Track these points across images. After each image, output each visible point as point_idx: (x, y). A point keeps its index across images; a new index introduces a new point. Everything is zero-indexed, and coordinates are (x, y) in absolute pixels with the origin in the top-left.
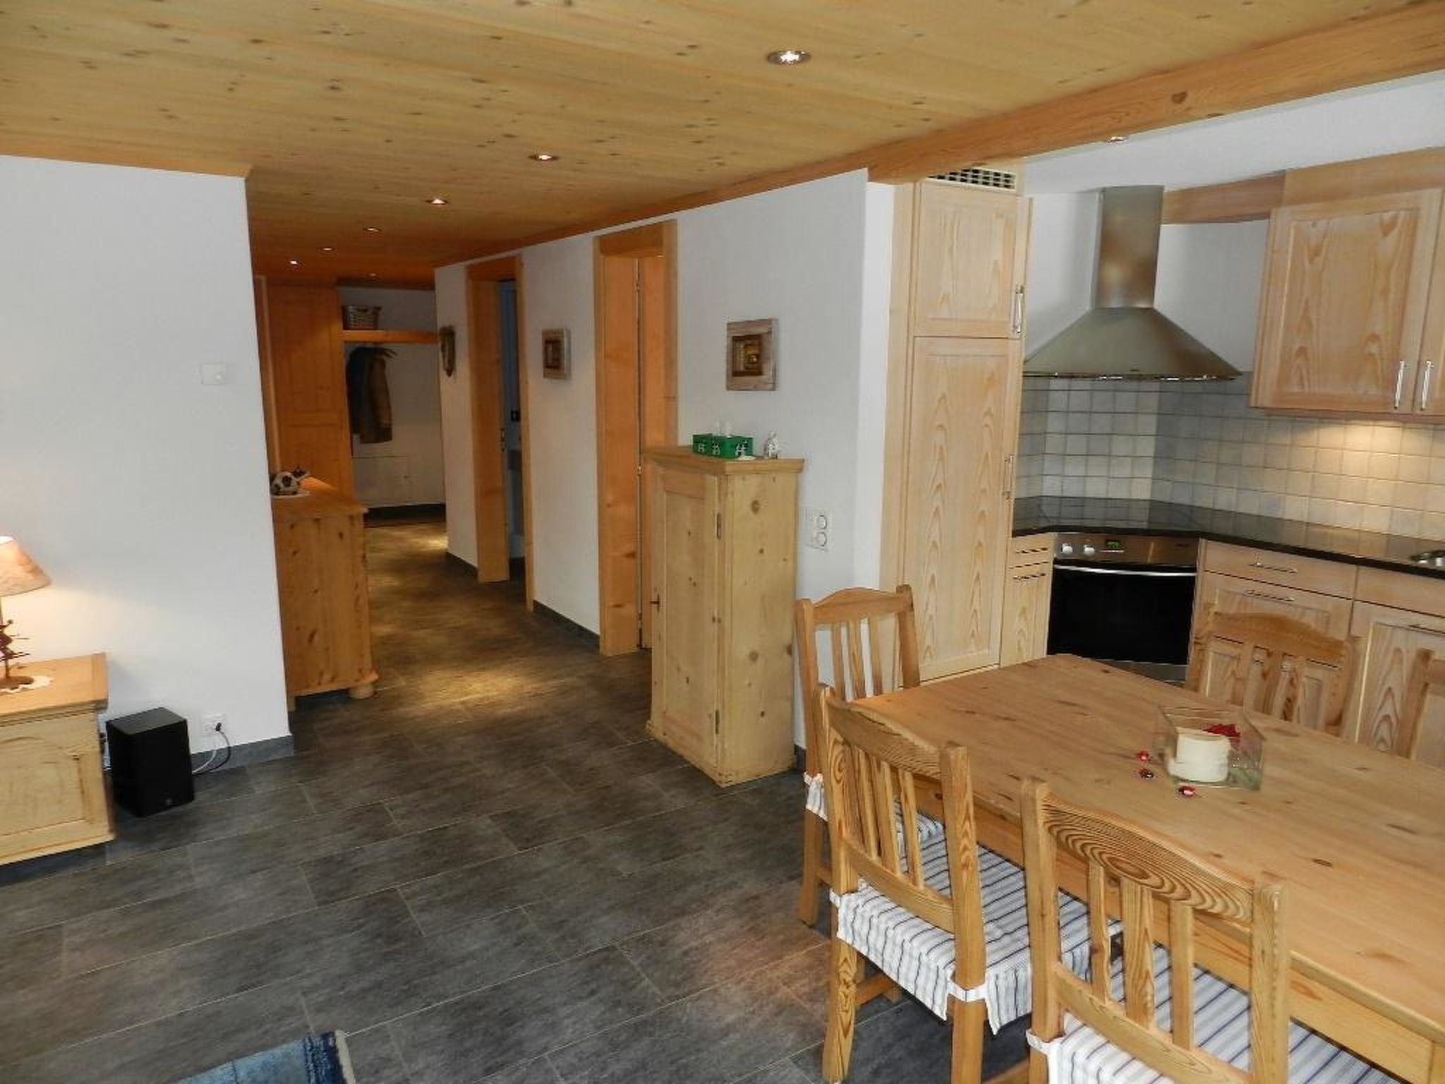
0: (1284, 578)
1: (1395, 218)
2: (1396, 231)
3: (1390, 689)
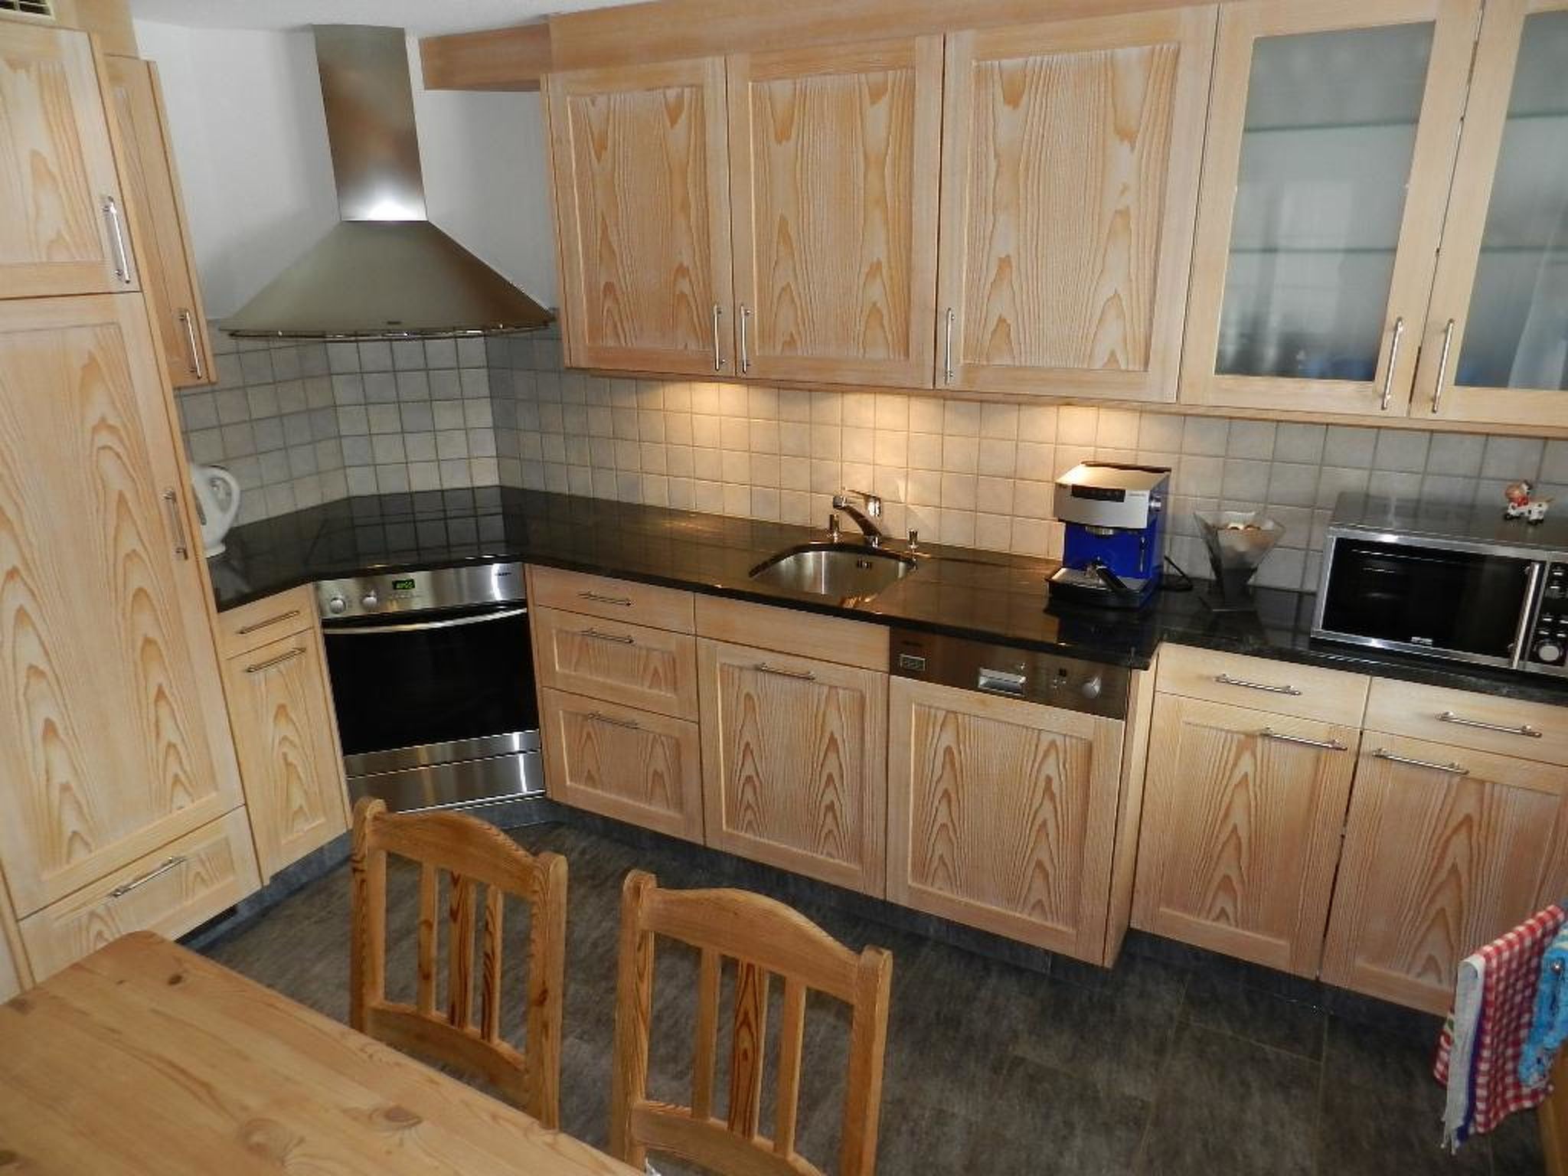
1: (680, 97)
2: (684, 116)
3: (748, 744)
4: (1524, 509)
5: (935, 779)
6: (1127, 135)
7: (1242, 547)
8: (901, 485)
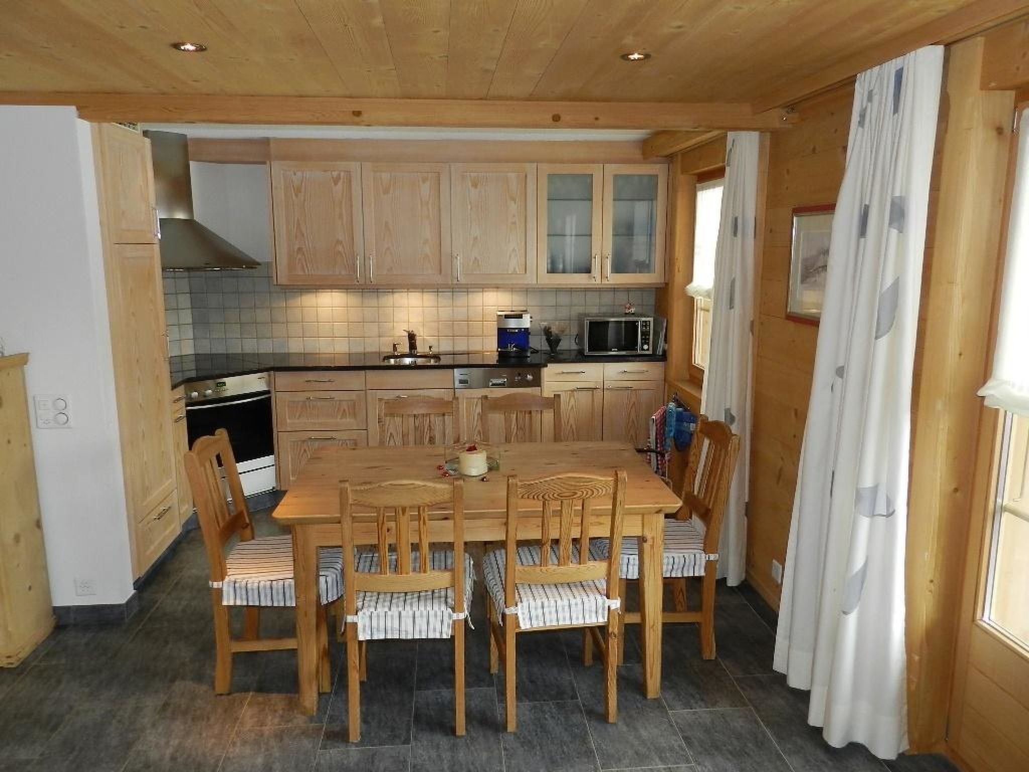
0: (327, 386)
1: (339, 175)
2: (341, 182)
4: (630, 311)
5: (474, 427)
6: (514, 200)
7: (557, 332)
8: (421, 329)
